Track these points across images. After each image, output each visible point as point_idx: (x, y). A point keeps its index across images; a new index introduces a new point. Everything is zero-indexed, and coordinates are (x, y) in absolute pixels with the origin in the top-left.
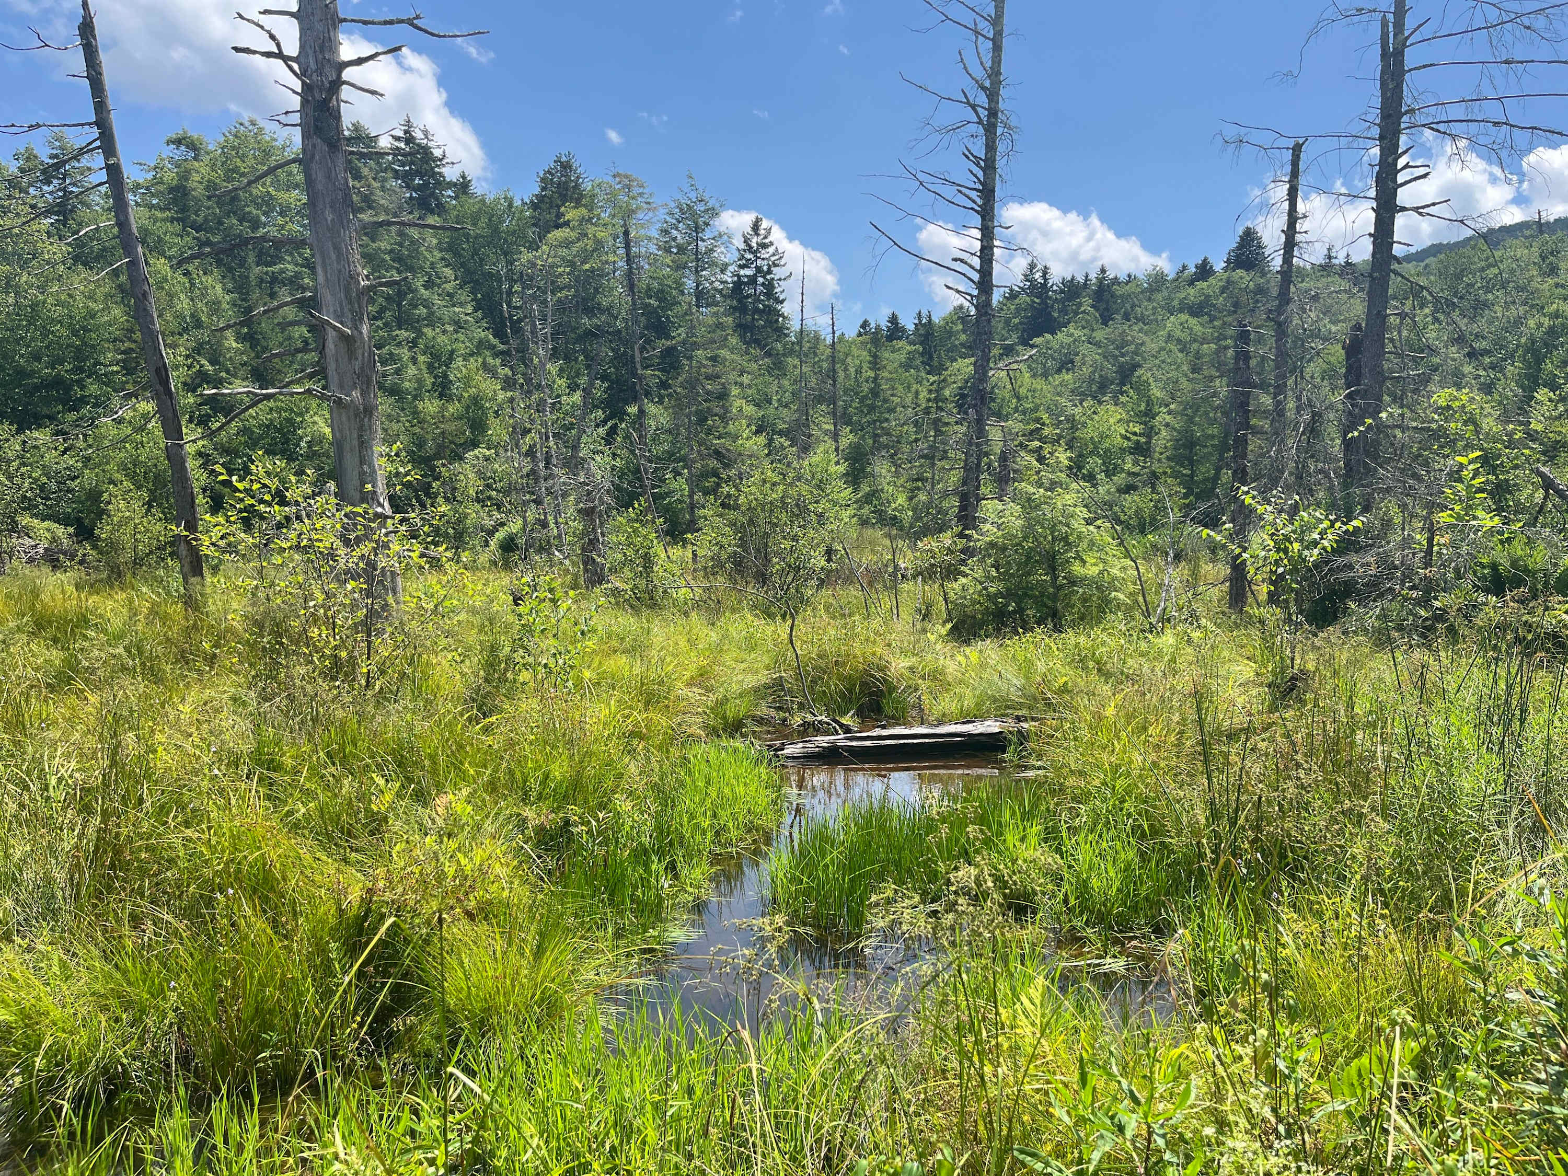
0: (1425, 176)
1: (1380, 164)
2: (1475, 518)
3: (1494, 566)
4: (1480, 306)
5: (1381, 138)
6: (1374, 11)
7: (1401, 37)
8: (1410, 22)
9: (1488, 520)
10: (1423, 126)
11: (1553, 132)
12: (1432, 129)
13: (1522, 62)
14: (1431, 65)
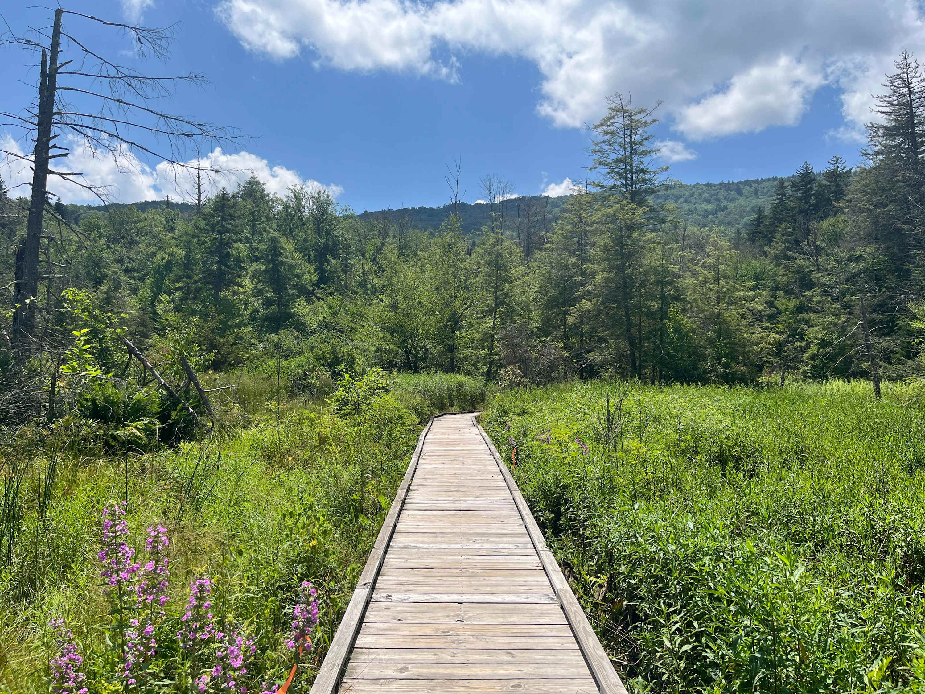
0: (66, 155)
1: (37, 141)
2: (86, 370)
3: (94, 400)
4: (132, 243)
5: (38, 125)
6: (38, 45)
7: (54, 67)
8: (61, 59)
9: (94, 372)
10: (68, 124)
11: (142, 148)
12: (73, 128)
13: (127, 104)
14: (73, 89)
